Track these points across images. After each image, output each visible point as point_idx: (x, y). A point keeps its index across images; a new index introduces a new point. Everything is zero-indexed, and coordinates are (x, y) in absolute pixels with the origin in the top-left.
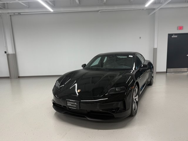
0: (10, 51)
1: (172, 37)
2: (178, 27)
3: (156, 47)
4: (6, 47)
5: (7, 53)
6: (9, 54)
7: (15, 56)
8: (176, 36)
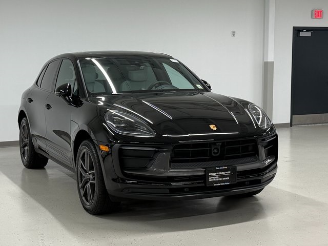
1: (302, 34)
2: (314, 12)
3: (273, 61)
8: (309, 34)
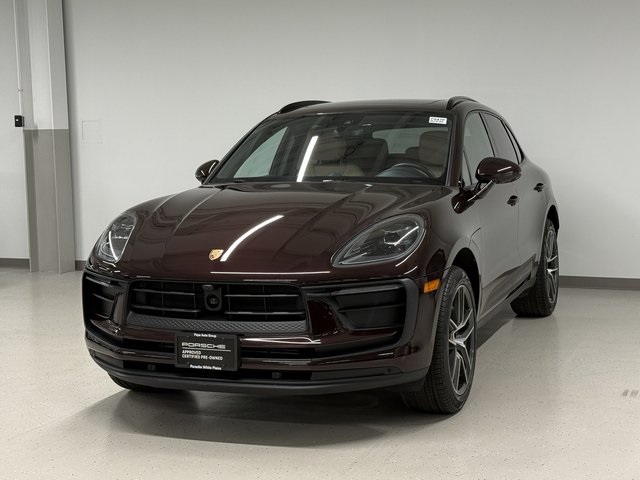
0: (44, 117)
4: (26, 91)
5: (28, 125)
6: (35, 133)
7: (66, 140)
